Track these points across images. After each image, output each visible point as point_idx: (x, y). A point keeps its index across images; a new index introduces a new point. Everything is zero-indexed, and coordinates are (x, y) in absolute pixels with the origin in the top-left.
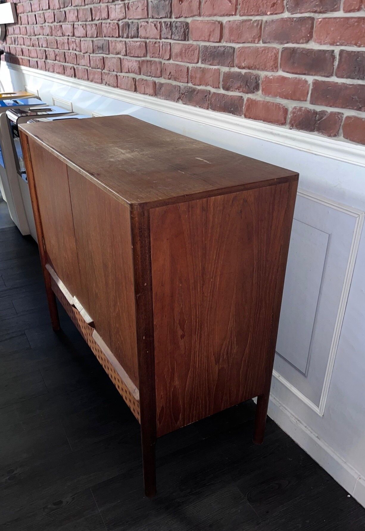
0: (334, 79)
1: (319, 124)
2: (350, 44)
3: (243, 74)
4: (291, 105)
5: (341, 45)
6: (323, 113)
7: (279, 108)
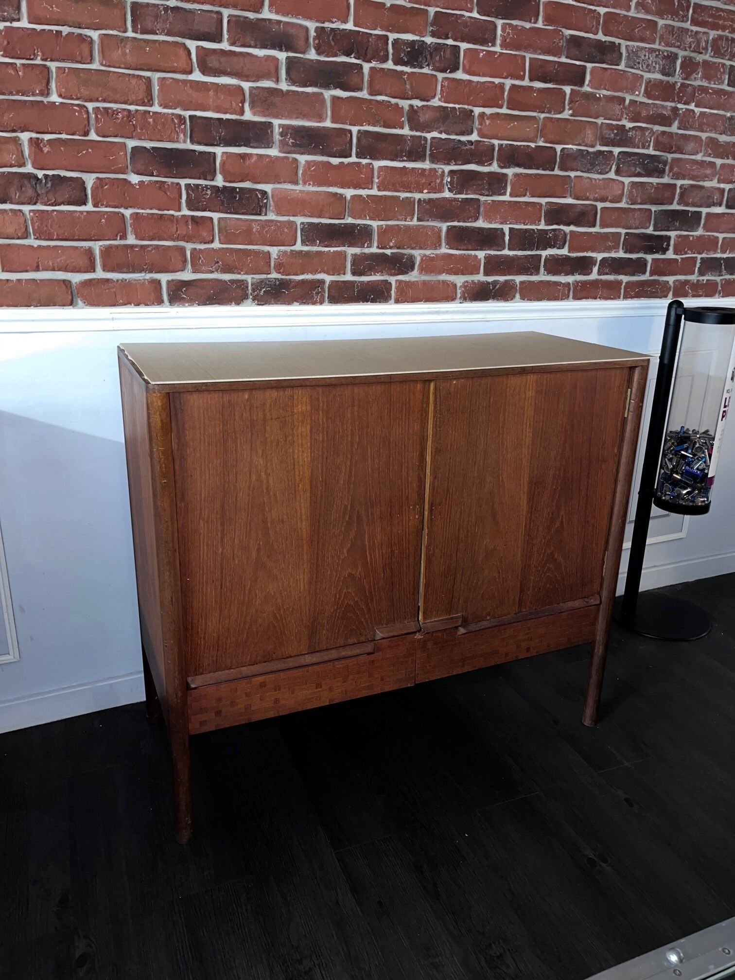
0: (506, 252)
1: (495, 292)
2: (516, 223)
3: (389, 254)
4: (459, 280)
5: (510, 223)
6: (495, 283)
7: (448, 284)
